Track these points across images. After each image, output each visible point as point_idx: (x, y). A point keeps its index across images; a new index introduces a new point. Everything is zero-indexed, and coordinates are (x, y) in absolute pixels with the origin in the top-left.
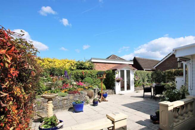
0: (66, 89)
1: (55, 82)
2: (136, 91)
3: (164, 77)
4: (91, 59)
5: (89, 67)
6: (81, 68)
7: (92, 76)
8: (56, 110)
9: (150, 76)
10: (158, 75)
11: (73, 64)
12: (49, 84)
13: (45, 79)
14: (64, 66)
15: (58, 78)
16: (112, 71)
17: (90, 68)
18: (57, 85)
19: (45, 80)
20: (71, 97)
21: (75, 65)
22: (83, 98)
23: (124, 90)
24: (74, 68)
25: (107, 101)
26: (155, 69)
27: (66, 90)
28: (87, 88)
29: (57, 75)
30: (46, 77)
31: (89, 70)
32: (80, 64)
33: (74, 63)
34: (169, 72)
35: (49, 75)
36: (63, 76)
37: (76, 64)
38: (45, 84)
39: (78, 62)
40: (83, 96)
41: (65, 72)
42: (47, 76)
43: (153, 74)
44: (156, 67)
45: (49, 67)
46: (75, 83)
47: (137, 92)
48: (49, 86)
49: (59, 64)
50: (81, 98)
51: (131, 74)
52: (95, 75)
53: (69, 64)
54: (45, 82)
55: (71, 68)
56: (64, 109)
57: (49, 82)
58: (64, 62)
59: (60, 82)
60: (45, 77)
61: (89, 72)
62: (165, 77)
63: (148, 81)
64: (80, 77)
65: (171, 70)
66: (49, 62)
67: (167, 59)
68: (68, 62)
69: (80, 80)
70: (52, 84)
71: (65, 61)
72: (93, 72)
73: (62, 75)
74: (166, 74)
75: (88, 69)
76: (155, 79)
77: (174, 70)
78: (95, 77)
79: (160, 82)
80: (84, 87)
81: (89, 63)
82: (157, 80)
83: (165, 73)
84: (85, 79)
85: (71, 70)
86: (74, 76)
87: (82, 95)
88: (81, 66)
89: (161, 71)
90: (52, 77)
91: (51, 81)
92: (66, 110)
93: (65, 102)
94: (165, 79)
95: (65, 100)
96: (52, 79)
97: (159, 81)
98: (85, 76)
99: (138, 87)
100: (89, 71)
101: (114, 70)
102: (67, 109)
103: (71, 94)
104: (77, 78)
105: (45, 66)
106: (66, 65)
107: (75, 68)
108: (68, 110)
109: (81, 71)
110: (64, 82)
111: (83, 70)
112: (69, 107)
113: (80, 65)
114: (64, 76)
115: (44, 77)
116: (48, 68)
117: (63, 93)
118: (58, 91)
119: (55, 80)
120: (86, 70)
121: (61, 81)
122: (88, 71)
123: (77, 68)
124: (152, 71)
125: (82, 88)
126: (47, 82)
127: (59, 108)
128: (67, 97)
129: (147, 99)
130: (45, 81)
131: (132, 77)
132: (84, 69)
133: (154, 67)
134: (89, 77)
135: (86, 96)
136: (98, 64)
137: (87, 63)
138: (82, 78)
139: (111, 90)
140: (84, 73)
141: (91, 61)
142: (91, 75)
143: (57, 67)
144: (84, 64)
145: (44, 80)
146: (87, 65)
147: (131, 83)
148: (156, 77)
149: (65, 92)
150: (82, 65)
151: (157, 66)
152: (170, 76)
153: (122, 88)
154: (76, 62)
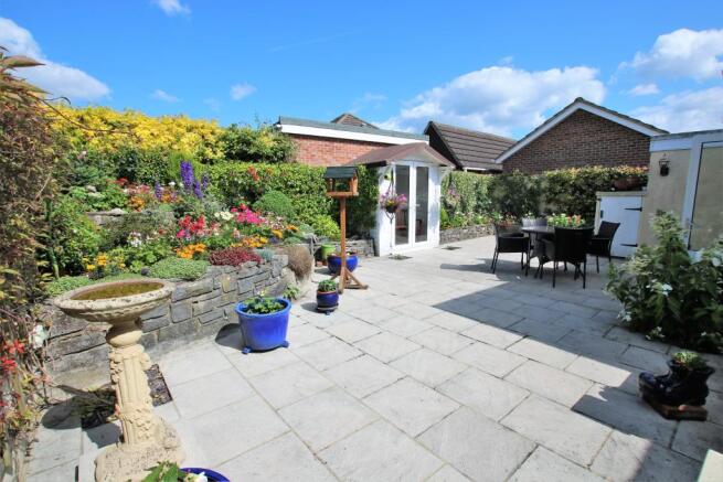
0: (197, 240)
1: (142, 211)
2: (446, 245)
3: (533, 194)
4: (279, 123)
5: (275, 154)
6: (244, 157)
7: (288, 187)
8: (160, 346)
9: (484, 190)
10: (513, 187)
11: (212, 139)
12: (114, 219)
13: (97, 195)
14: (175, 147)
15: (152, 192)
16: (363, 168)
17: (279, 154)
18: (151, 222)
19: (96, 200)
20: (226, 278)
21: (221, 143)
22: (271, 280)
23: (407, 242)
24: (215, 153)
25: (366, 288)
26: (501, 168)
27: (201, 248)
28: (281, 235)
29: (145, 181)
30: (99, 189)
31: (274, 162)
32: (238, 138)
33: (213, 133)
34: (553, 180)
35: (113, 180)
36: (173, 183)
37: (224, 138)
38: (99, 219)
39: (231, 129)
40: (275, 270)
41: (186, 168)
42: (106, 186)
43: (494, 184)
44: (505, 162)
45: (109, 146)
46: (227, 215)
47: (451, 249)
48: (116, 230)
49: (152, 134)
50: (267, 282)
51: (431, 182)
52: (299, 183)
53: (193, 136)
54: (99, 209)
55: (202, 154)
56: (199, 337)
57: (117, 211)
58: (175, 128)
59: (165, 212)
60: (93, 188)
61: (277, 172)
62: (539, 195)
63: (476, 209)
64: (243, 190)
65: (563, 171)
66: (110, 124)
67: (548, 133)
68: (190, 130)
69: (244, 204)
70: (129, 221)
71: (179, 126)
72: (291, 174)
73: (167, 181)
74: (544, 185)
75: (269, 159)
76: (502, 202)
77: (574, 172)
78: (301, 192)
79: (519, 214)
80: (268, 231)
81: (272, 136)
82: (510, 207)
83: (538, 182)
84: (264, 197)
85: (204, 162)
86: (219, 186)
87: (267, 266)
88: (242, 150)
89: (526, 175)
90: (126, 191)
91: (125, 206)
92: (205, 340)
93: (201, 305)
94: (537, 203)
95: (198, 293)
96: (129, 198)
97: (515, 208)
98: (263, 185)
99: (449, 231)
100: (274, 166)
101: (373, 168)
102: (209, 334)
103: (221, 264)
104: (229, 195)
105: (95, 141)
106: (184, 140)
107: (220, 154)
108: (217, 339)
109: (244, 166)
110: (180, 212)
111: (251, 165)
112: (219, 324)
113: (238, 143)
114: (177, 186)
115: (90, 187)
116: (106, 151)
117: (185, 260)
118: (162, 252)
119: (140, 202)
120: (264, 165)
121: (165, 206)
122: (274, 169)
123: (229, 156)
124: (490, 175)
125: (262, 235)
126: (106, 209)
127: (172, 336)
128: (208, 280)
129: (512, 276)
130: (96, 205)
131: (435, 193)
132: (256, 158)
133: (499, 161)
134: (279, 189)
135: (285, 271)
136: (305, 141)
137: (267, 135)
138: (252, 195)
139: (363, 241)
140: (258, 173)
141: (277, 129)
142: (286, 183)
143: (146, 148)
144: (254, 138)
145: (88, 200)
146: (268, 143)
147: (429, 215)
148: (507, 197)
149: (197, 255)
150: (248, 144)
151: (509, 158)
152: (556, 194)
153: (402, 233)
154: (223, 132)
